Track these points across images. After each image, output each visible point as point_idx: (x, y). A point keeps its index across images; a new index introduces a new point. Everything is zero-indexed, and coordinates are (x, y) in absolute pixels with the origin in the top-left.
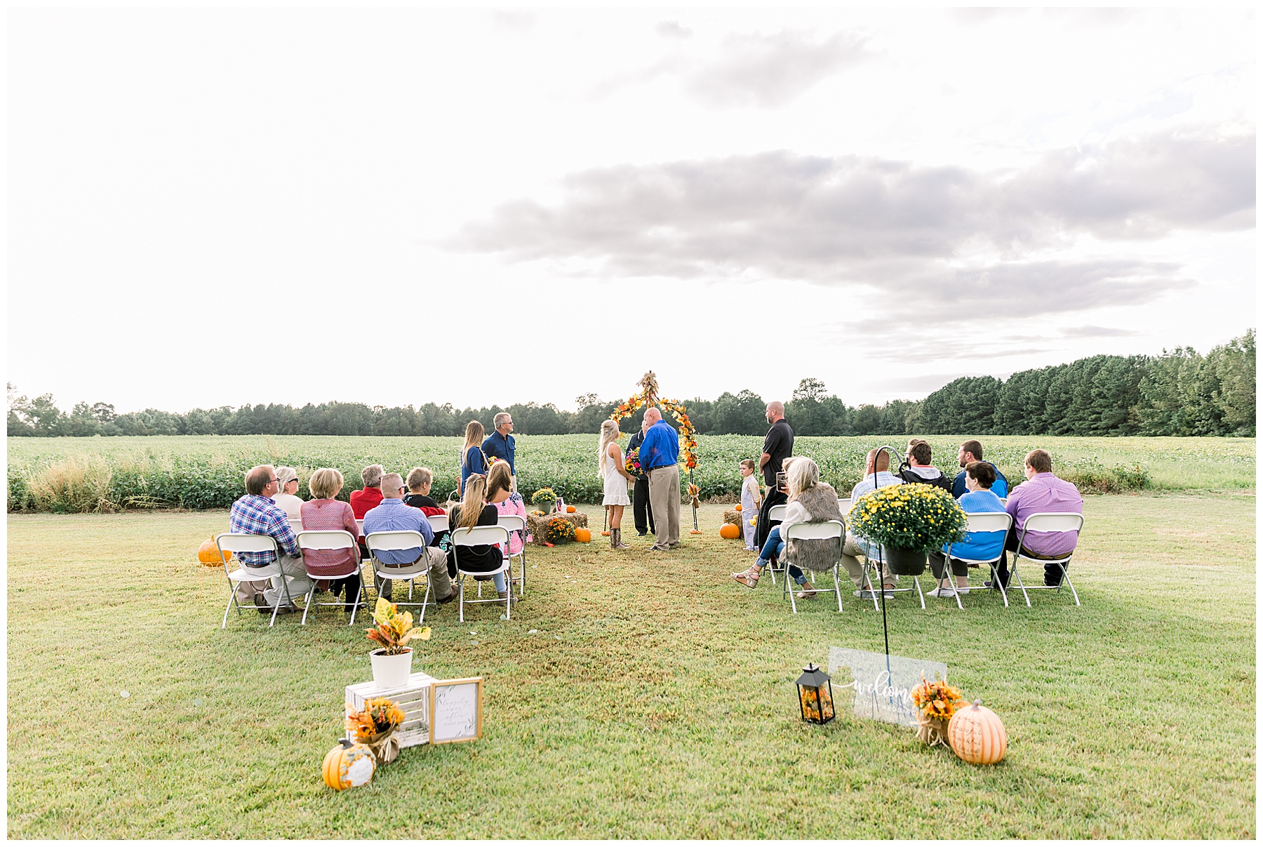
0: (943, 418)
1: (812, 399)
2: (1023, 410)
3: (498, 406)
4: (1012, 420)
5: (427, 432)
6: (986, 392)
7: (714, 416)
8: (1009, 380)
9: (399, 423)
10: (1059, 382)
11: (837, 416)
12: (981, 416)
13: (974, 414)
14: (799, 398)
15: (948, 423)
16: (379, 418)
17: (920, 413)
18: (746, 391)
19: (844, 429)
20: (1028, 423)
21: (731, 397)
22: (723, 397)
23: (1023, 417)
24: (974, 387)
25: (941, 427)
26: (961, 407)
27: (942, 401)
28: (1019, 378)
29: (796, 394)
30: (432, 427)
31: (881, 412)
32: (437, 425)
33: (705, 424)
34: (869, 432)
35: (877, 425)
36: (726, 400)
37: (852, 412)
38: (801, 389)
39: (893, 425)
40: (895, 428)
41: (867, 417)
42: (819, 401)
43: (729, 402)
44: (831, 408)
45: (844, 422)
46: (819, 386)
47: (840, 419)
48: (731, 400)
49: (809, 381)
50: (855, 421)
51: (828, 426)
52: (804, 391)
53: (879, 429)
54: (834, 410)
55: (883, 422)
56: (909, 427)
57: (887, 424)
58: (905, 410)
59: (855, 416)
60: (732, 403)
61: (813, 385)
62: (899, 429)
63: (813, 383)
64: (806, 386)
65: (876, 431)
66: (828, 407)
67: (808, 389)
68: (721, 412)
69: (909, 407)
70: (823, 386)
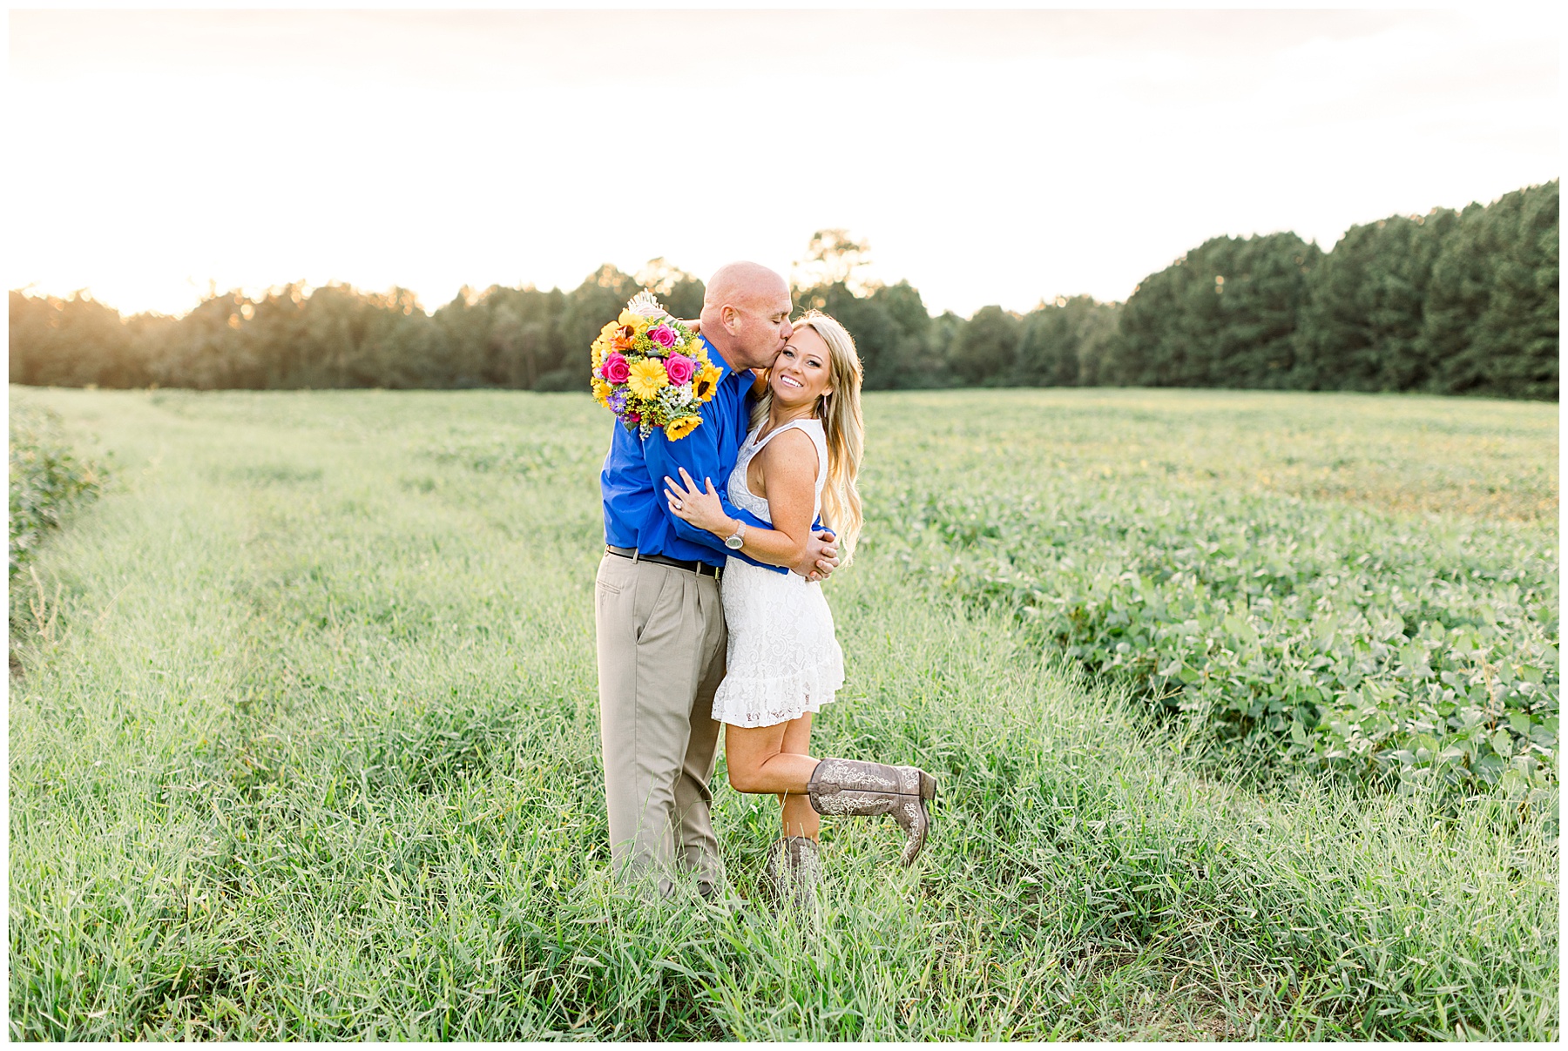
0: (1170, 342)
1: (840, 288)
2: (1367, 324)
4: (1339, 350)
6: (1278, 271)
7: (570, 326)
8: (1339, 245)
10: (1458, 249)
11: (909, 331)
12: (1265, 339)
13: (1244, 331)
14: (807, 283)
15: (1180, 356)
17: (1115, 327)
19: (922, 370)
20: (1380, 361)
21: (616, 273)
22: (598, 274)
23: (1366, 343)
24: (1250, 259)
25: (1164, 367)
26: (1214, 313)
27: (1169, 296)
28: (1360, 240)
31: (1021, 325)
33: (543, 349)
34: (988, 380)
35: (1010, 359)
36: (604, 283)
37: (947, 324)
38: (814, 255)
39: (1051, 359)
40: (1055, 369)
41: (984, 339)
42: (859, 292)
43: (611, 289)
44: (891, 311)
45: (924, 351)
46: (857, 248)
47: (913, 342)
48: (617, 283)
49: (832, 233)
50: (954, 351)
51: (881, 362)
52: (821, 262)
53: (1013, 370)
54: (899, 319)
55: (1026, 351)
56: (1088, 366)
57: (1035, 358)
58: (1081, 317)
59: (955, 333)
60: (618, 292)
61: (844, 247)
62: (1064, 371)
63: (843, 243)
64: (825, 250)
65: (1007, 376)
66: (882, 309)
67: (832, 258)
68: (587, 317)
69: (1092, 311)
70: (865, 248)
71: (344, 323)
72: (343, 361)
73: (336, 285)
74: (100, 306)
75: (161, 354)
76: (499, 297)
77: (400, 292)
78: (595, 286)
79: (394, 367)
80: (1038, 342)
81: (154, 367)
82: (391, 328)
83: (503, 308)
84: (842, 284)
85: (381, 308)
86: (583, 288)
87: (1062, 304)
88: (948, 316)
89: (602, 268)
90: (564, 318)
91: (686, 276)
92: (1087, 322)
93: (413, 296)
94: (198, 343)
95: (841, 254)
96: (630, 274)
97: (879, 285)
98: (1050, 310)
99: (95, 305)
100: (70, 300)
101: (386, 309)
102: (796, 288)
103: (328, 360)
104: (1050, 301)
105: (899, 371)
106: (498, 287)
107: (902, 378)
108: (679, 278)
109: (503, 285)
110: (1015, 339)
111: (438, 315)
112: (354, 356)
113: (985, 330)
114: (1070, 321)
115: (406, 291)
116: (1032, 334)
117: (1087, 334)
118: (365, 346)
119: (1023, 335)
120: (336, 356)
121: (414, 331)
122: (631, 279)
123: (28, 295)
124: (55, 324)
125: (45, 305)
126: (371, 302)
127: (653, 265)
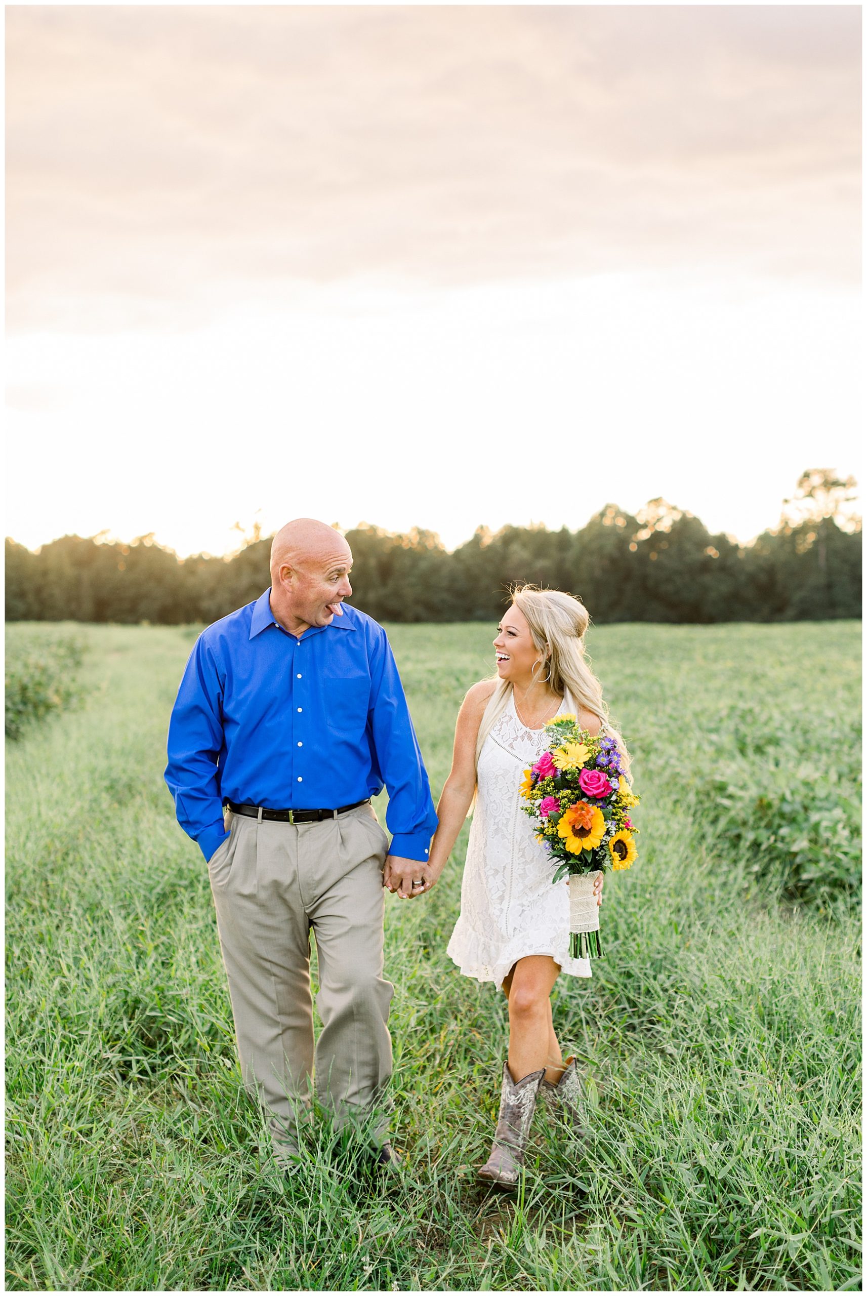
1: (828, 523)
7: (576, 563)
14: (796, 521)
18: (657, 501)
21: (618, 513)
22: (602, 515)
29: (787, 506)
36: (607, 522)
38: (802, 492)
42: (848, 526)
43: (614, 527)
46: (844, 485)
48: (621, 522)
49: (820, 472)
52: (809, 499)
60: (620, 530)
61: (830, 484)
63: (830, 480)
64: (814, 488)
67: (820, 494)
68: (591, 554)
70: (853, 485)
71: (372, 562)
72: (371, 597)
73: (364, 528)
74: (160, 550)
75: (212, 593)
76: (511, 536)
77: (421, 533)
78: (600, 524)
79: (417, 602)
81: (207, 604)
82: (414, 566)
83: (515, 547)
84: (830, 520)
85: (406, 548)
86: (591, 525)
89: (608, 507)
90: (571, 555)
91: (684, 515)
93: (434, 536)
94: (245, 581)
95: (829, 490)
96: (632, 512)
99: (154, 549)
100: (135, 545)
101: (410, 549)
102: (787, 523)
106: (510, 527)
108: (677, 517)
109: (516, 524)
111: (458, 553)
112: (382, 592)
115: (428, 532)
118: (391, 583)
121: (435, 569)
122: (632, 519)
123: (98, 542)
124: (122, 568)
125: (114, 551)
126: (396, 543)
127: (652, 506)
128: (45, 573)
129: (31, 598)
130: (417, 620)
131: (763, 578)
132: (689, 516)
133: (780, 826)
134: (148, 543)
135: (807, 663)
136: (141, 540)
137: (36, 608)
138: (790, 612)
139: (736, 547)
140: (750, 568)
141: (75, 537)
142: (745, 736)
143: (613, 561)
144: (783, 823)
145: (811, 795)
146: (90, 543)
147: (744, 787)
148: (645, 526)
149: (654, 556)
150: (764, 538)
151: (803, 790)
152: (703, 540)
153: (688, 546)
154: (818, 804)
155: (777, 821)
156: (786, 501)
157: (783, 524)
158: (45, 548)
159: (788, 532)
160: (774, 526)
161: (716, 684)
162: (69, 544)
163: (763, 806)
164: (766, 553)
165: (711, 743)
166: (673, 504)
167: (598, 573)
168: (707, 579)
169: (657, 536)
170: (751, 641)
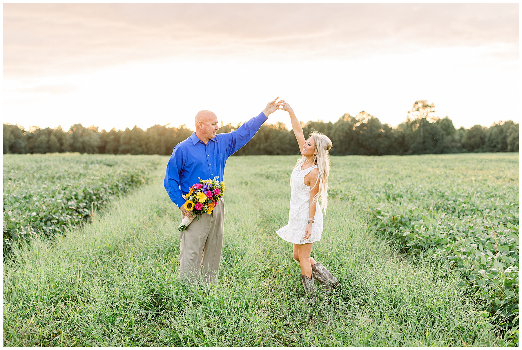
3: (138, 127)
5: (73, 149)
9: (48, 141)
11: (448, 134)
14: (413, 119)
16: (30, 137)
18: (363, 112)
19: (453, 147)
21: (349, 116)
22: (343, 117)
30: (78, 145)
31: (487, 131)
32: (83, 143)
34: (475, 150)
35: (483, 143)
36: (345, 120)
37: (462, 131)
38: (414, 109)
39: (498, 143)
40: (499, 146)
41: (474, 136)
42: (431, 121)
43: (347, 122)
44: (442, 127)
45: (453, 141)
46: (430, 107)
47: (449, 137)
49: (422, 102)
50: (463, 140)
51: (438, 144)
52: (417, 112)
53: (485, 146)
54: (444, 130)
55: (489, 140)
56: (511, 145)
57: (492, 142)
58: (508, 129)
59: (464, 134)
60: (350, 123)
61: (425, 106)
62: (502, 147)
63: (425, 105)
64: (419, 107)
65: (482, 148)
66: (439, 127)
67: (421, 110)
68: (339, 131)
69: (512, 126)
70: (434, 107)
71: (262, 134)
72: (262, 146)
74: (188, 130)
76: (311, 125)
77: (280, 124)
78: (343, 121)
79: (278, 148)
80: (493, 137)
82: (277, 136)
84: (425, 119)
85: (274, 129)
86: (339, 121)
87: (502, 124)
88: (462, 129)
89: (345, 115)
90: (332, 131)
91: (372, 117)
92: (510, 130)
93: (284, 125)
95: (425, 109)
96: (354, 116)
97: (438, 118)
98: (497, 126)
99: (186, 129)
100: (179, 128)
101: (276, 129)
102: (409, 120)
103: (257, 146)
104: (497, 123)
105: (444, 147)
106: (311, 122)
107: (446, 150)
108: (370, 118)
109: (313, 121)
110: (485, 136)
112: (266, 144)
113: (474, 133)
114: (505, 130)
115: (282, 123)
116: (491, 134)
117: (511, 134)
118: (269, 141)
119: (488, 135)
120: (260, 145)
121: (285, 136)
122: (354, 119)
123: (167, 127)
124: (175, 136)
125: (172, 130)
126: (271, 127)
127: (361, 114)
128: (148, 138)
129: (144, 147)
130: (278, 154)
131: (401, 139)
132: (374, 118)
133: (400, 226)
134: (184, 127)
135: (414, 169)
136: (182, 126)
137: (146, 150)
138: (410, 151)
139: (391, 129)
140: (396, 136)
141: (159, 125)
142: (390, 194)
143: (347, 133)
144: (401, 225)
145: (412, 215)
146: (164, 128)
147: (388, 212)
148: (358, 121)
149: (361, 132)
150: (401, 125)
151: (409, 214)
152: (379, 126)
153: (374, 128)
154: (414, 218)
155: (399, 224)
156: (409, 112)
157: (408, 121)
158: (148, 129)
159: (410, 123)
160: (404, 121)
161: (380, 176)
162: (156, 127)
163: (394, 220)
164: (402, 130)
165: (377, 196)
166: (369, 113)
167: (342, 138)
168: (380, 140)
169: (363, 125)
170: (395, 161)
